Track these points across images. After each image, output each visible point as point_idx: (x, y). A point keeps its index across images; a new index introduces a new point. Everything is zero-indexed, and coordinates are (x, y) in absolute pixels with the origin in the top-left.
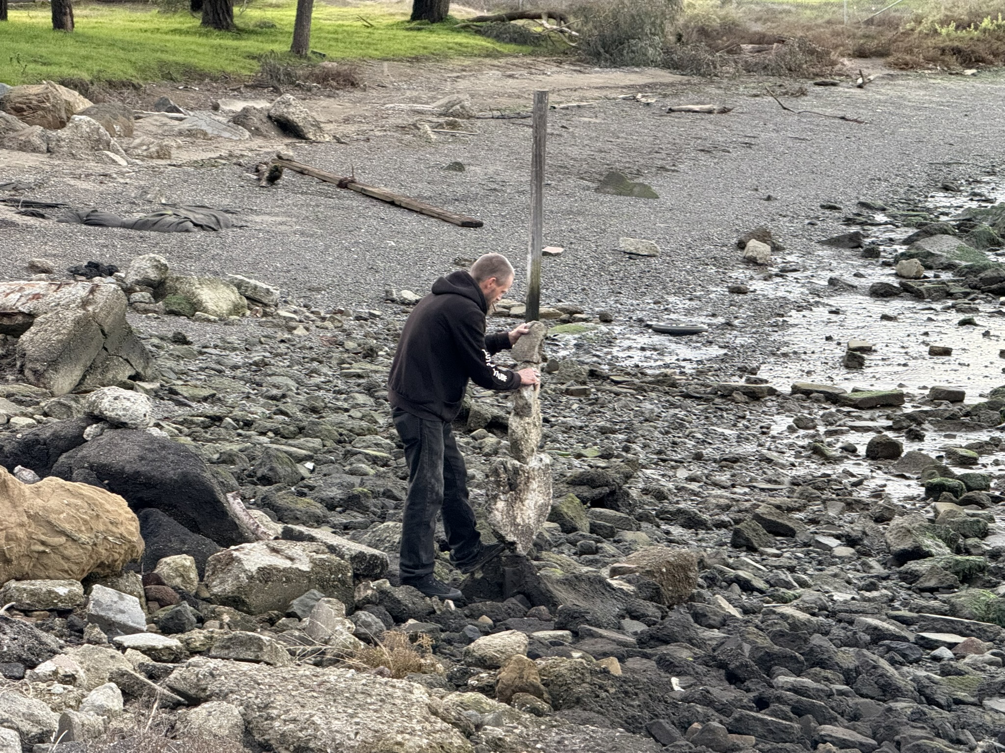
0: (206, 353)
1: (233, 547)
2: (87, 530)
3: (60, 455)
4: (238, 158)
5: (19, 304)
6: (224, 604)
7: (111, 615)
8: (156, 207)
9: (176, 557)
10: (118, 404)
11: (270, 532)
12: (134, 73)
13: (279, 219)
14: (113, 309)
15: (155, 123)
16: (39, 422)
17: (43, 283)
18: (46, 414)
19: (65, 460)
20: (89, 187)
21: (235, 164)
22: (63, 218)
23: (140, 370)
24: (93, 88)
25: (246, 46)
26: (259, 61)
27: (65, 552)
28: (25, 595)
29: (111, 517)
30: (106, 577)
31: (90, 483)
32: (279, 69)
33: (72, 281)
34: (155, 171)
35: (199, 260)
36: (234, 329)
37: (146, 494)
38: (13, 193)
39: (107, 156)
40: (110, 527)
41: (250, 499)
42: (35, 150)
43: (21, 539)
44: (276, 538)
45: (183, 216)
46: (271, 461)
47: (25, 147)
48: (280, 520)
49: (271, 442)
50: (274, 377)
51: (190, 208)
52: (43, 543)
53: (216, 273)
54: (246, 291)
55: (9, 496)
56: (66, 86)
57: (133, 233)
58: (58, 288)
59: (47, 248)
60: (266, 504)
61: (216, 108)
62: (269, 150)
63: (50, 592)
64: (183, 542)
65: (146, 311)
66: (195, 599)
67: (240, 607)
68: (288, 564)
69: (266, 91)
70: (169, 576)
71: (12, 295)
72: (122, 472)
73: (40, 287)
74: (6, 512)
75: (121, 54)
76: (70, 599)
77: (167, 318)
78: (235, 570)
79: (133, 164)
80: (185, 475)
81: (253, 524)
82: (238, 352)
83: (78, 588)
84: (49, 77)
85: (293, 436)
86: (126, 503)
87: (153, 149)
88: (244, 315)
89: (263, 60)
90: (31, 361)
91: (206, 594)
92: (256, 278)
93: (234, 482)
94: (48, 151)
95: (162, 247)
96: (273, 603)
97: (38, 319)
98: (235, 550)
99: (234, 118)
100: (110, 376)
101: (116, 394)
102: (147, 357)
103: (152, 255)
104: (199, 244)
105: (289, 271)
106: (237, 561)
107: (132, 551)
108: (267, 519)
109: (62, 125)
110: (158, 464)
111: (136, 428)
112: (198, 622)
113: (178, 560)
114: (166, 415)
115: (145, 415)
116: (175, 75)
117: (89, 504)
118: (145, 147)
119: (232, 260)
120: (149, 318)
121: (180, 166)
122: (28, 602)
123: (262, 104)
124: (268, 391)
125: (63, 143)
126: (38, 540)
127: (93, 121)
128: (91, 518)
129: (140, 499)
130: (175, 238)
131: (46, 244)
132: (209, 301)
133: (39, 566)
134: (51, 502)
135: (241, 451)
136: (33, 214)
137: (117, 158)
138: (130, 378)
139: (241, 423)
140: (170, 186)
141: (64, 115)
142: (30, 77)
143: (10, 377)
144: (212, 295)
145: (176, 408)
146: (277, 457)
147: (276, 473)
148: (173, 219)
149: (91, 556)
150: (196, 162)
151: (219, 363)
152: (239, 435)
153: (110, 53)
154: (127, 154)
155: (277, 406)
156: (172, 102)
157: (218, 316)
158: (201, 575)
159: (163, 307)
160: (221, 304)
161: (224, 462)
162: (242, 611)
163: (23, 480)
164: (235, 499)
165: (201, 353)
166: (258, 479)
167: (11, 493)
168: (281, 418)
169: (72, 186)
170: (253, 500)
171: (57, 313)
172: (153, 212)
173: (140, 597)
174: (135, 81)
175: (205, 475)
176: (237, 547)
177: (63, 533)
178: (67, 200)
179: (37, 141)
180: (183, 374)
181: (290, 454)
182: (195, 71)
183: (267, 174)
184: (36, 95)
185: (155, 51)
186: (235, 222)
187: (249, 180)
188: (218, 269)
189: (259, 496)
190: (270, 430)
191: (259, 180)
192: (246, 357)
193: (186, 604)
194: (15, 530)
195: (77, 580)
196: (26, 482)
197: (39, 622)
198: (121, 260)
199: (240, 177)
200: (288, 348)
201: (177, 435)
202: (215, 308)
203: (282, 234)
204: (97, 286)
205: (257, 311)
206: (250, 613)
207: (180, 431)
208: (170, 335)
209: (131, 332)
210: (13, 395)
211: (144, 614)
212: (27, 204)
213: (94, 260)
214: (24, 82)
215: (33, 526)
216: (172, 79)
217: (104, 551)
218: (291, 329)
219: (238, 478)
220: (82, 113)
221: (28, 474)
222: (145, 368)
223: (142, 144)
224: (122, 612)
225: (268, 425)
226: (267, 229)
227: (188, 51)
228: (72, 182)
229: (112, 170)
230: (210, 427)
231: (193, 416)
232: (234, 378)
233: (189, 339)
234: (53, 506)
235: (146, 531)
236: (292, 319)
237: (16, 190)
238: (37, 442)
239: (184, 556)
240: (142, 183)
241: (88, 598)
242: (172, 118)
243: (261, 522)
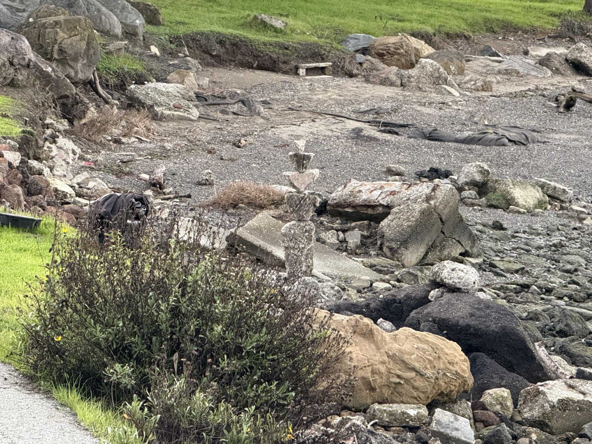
0: (517, 237)
1: (539, 383)
2: (431, 367)
3: (411, 311)
4: (543, 91)
5: (380, 198)
6: (532, 426)
7: (448, 431)
8: (480, 127)
9: (497, 389)
10: (454, 274)
11: (567, 373)
12: (466, 28)
13: (573, 137)
14: (449, 203)
15: (480, 64)
16: (394, 286)
17: (398, 183)
18: (399, 281)
19: (415, 315)
20: (431, 112)
21: (540, 95)
22: (412, 135)
23: (468, 249)
24: (436, 39)
25: (549, 7)
26: (559, 18)
27: (415, 384)
28: (385, 415)
29: (449, 358)
30: (445, 403)
31: (433, 333)
32: (574, 24)
33: (418, 182)
34: (480, 101)
35: (513, 167)
36: (539, 219)
37: (474, 342)
38: (375, 116)
39: (445, 89)
40: (448, 366)
41: (551, 347)
42: (392, 84)
43: (382, 374)
44: (571, 378)
45: (501, 134)
46: (567, 319)
47: (385, 82)
48: (574, 363)
49: (566, 305)
50: (568, 256)
51: (506, 128)
52: (399, 377)
53: (525, 177)
54: (548, 190)
55: (374, 341)
56: (415, 37)
57: (463, 146)
58: (409, 187)
59: (400, 157)
60: (563, 352)
61: (526, 53)
62: (566, 85)
63: (403, 413)
64: (502, 378)
65: (473, 205)
66: (511, 422)
67: (545, 429)
68: (581, 397)
69: (564, 40)
70: (491, 404)
71: (375, 192)
72: (457, 325)
73: (396, 186)
74: (372, 353)
75: (457, 13)
76: (419, 419)
77: (488, 210)
78: (541, 401)
79: (464, 95)
80: (503, 328)
81: (554, 366)
82: (541, 237)
83: (424, 411)
84: (403, 30)
85: (583, 300)
86: (460, 348)
87: (479, 84)
88: (546, 209)
89: (562, 17)
90: (388, 241)
91: (519, 419)
92: (555, 181)
93: (538, 334)
94: (402, 85)
95: (484, 157)
96: (570, 427)
97: (394, 210)
98: (541, 385)
99: (540, 61)
100: (446, 253)
101: (454, 267)
102: (474, 239)
103: (478, 163)
104: (512, 155)
105: (580, 176)
106: (542, 394)
107: (464, 384)
108: (564, 363)
109: (412, 66)
110: (484, 319)
111: (468, 292)
112: (513, 439)
113: (498, 392)
114: (487, 283)
115: (474, 283)
116: (496, 29)
117: (433, 348)
118: (473, 83)
119: (537, 167)
120: (475, 210)
121: (499, 96)
122: (387, 420)
123: (561, 50)
124: (564, 266)
125: (412, 79)
126: (396, 374)
127: (435, 63)
128: (434, 359)
129: (470, 346)
130: (494, 151)
131: (399, 154)
132: (520, 197)
133: (396, 393)
134: (404, 346)
135: (544, 311)
136: (390, 132)
137: (452, 90)
138: (461, 254)
139: (544, 290)
140: (491, 111)
141: (413, 59)
142: (389, 31)
143: (373, 253)
144: (522, 193)
145: (495, 277)
146: (571, 316)
147: (571, 328)
148: (493, 136)
149: (434, 387)
150: (511, 93)
151: (527, 244)
152: (542, 299)
153: (449, 12)
154: (460, 88)
155: (571, 278)
156: (493, 49)
157: (526, 209)
158: (515, 404)
159: (485, 202)
160: (528, 200)
161: (531, 319)
162: (546, 431)
163: (384, 329)
164: (540, 347)
165: (514, 237)
166: (557, 333)
167: (376, 339)
168: (574, 286)
169: (418, 111)
170: (553, 348)
171: (408, 206)
172: (479, 131)
173: (470, 419)
174: (466, 33)
175: (519, 328)
176: (542, 383)
177: (413, 369)
178: (415, 122)
179: (393, 78)
180: (499, 252)
181: (581, 314)
182: (511, 26)
183: (564, 103)
184: (393, 44)
185: (481, 11)
186: (540, 139)
187: (550, 107)
188: (527, 174)
189: (558, 346)
190: (566, 296)
191: (558, 107)
192: (547, 240)
193: (504, 425)
194: (378, 366)
195: (423, 404)
196: (387, 331)
197: (396, 435)
198: (454, 167)
199: (544, 105)
200: (579, 234)
201: (496, 298)
202: (524, 203)
203: (575, 148)
204: (438, 186)
205: (556, 206)
206: (552, 433)
207: (498, 295)
208: (491, 223)
209: (462, 220)
210: (375, 266)
211: (473, 432)
212: (385, 124)
213: (435, 166)
214: (385, 35)
215: (391, 363)
216: (493, 32)
217: (443, 384)
218: (581, 220)
219: (542, 332)
220: (427, 57)
221: (388, 325)
222: (472, 247)
223: (471, 80)
224: (457, 429)
225: (565, 292)
226: (564, 144)
227: (506, 10)
228: (419, 108)
229: (448, 99)
230: (520, 292)
231: (508, 284)
232: (538, 256)
233: (505, 226)
234: (406, 349)
235: (474, 369)
236: (582, 212)
237: (378, 114)
238: (394, 301)
239: (503, 389)
240: (470, 109)
241: (431, 419)
242: (493, 61)
243: (560, 365)
